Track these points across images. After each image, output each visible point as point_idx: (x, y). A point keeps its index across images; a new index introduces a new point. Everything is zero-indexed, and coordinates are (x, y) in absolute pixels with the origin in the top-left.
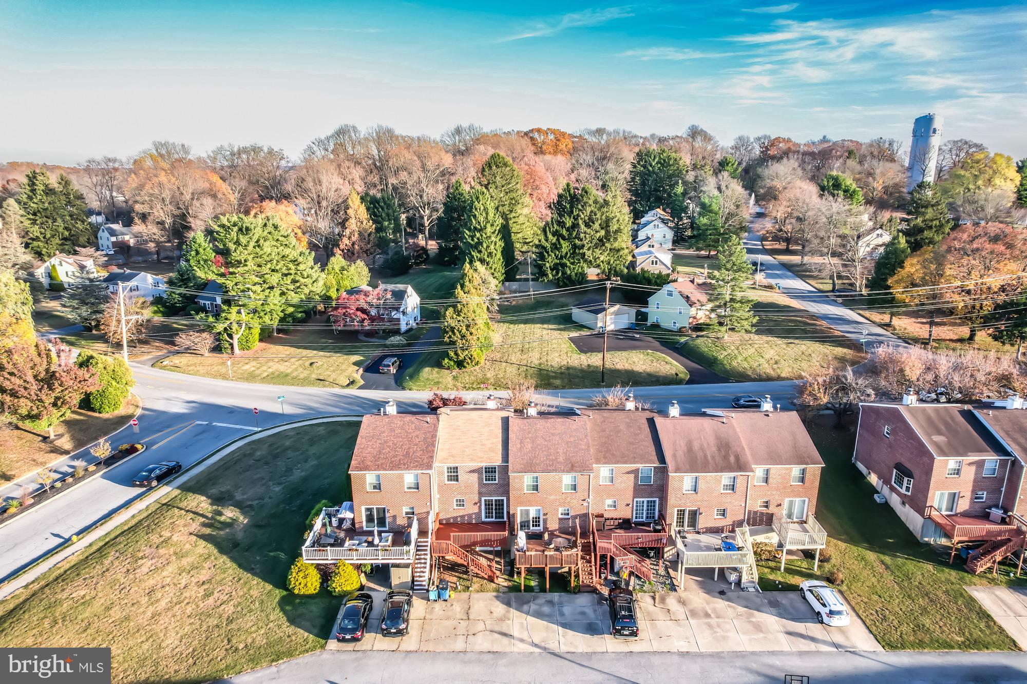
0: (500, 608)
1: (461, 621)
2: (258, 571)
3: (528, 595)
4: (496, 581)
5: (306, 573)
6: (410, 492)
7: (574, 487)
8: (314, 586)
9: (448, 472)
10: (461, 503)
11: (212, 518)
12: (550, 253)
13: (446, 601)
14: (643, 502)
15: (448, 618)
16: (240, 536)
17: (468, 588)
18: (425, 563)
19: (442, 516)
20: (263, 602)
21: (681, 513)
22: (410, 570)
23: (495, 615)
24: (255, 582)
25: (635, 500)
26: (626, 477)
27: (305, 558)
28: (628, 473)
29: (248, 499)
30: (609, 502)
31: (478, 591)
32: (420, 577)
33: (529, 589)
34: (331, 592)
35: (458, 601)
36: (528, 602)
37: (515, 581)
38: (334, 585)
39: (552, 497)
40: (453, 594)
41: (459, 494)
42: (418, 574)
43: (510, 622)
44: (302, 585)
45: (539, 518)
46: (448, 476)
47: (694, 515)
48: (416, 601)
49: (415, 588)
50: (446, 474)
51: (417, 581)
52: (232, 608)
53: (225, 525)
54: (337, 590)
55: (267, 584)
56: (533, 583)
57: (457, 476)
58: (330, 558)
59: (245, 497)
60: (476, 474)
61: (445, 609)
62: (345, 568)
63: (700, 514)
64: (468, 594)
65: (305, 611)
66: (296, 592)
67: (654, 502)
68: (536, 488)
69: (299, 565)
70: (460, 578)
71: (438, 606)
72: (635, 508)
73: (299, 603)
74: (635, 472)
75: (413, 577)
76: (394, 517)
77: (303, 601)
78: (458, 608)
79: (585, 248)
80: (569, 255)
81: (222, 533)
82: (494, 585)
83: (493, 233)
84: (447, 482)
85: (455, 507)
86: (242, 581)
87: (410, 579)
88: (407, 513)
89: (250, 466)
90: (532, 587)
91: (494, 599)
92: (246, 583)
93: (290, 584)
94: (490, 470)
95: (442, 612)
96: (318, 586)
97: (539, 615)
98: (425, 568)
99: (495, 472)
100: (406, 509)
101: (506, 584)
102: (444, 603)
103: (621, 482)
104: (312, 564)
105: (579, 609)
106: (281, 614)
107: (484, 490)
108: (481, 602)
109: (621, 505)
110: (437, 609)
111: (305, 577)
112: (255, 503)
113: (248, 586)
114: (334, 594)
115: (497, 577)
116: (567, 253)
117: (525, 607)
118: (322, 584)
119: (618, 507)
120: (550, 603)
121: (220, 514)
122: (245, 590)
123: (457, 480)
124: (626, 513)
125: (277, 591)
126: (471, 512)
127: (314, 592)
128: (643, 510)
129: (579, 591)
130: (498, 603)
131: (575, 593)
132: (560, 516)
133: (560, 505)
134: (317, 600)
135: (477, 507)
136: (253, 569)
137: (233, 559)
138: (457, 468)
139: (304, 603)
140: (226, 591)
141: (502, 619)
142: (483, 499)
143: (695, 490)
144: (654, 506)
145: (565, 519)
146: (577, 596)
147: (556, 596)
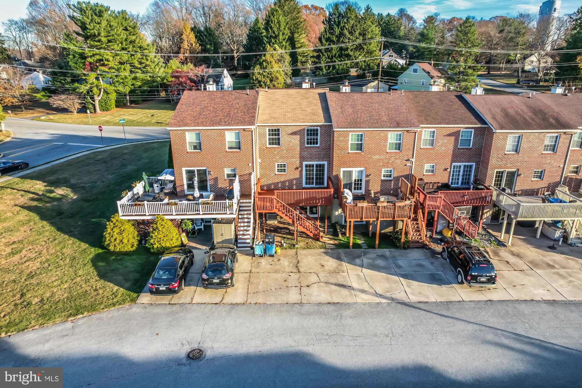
0: (331, 263)
1: (291, 274)
2: (76, 233)
3: (357, 251)
4: (321, 240)
5: (122, 228)
6: (231, 152)
7: (398, 147)
8: (131, 242)
9: (269, 135)
10: (282, 168)
11: (43, 195)
12: (324, 54)
13: (273, 256)
14: (460, 166)
15: (276, 271)
16: (65, 207)
17: (294, 245)
18: (249, 222)
19: (264, 182)
20: (74, 258)
21: (500, 175)
22: (233, 225)
23: (327, 268)
24: (71, 242)
25: (454, 164)
26: (446, 140)
27: (121, 214)
28: (449, 135)
29: (81, 183)
30: (427, 166)
31: (304, 248)
32: (244, 235)
33: (356, 246)
34: (150, 249)
35: (285, 257)
36: (359, 257)
37: (340, 240)
38: (152, 241)
39: (377, 157)
40: (279, 251)
41: (281, 158)
42: (241, 233)
43: (345, 274)
44: (118, 241)
45: (361, 180)
46: (270, 139)
47: (512, 176)
48: (240, 257)
49: (239, 245)
50: (268, 137)
51: (240, 239)
52: (38, 265)
53: (54, 199)
54: (155, 246)
55: (83, 244)
56: (359, 242)
57: (279, 139)
58: (147, 214)
59: (80, 181)
60: (298, 137)
61: (272, 263)
62: (163, 223)
63: (519, 175)
64: (295, 250)
65: (119, 266)
66: (112, 248)
67: (471, 166)
68: (360, 147)
69: (114, 221)
70: (284, 238)
71: (264, 262)
72: (452, 173)
73: (114, 259)
74: (456, 134)
75: (236, 235)
76: (216, 179)
77: (119, 258)
78: (286, 263)
79: (349, 50)
80: (337, 55)
81: (48, 205)
82: (320, 243)
83: (284, 39)
84: (268, 146)
85: (277, 173)
86: (57, 242)
87: (233, 236)
88: (229, 176)
89: (90, 163)
90: (359, 244)
91: (323, 254)
92: (60, 243)
93: (105, 241)
94: (312, 132)
95: (269, 266)
96: (136, 243)
97: (373, 267)
98: (249, 226)
99: (317, 135)
100: (227, 171)
101: (331, 242)
102: (270, 259)
103: (442, 145)
104: (129, 220)
105: (414, 262)
106: (92, 269)
107: (305, 154)
108: (309, 257)
109: (439, 170)
110: (263, 264)
111: (121, 233)
112: (87, 185)
113: (61, 245)
114: (152, 250)
115: (322, 237)
116: (336, 54)
117: (358, 261)
118: (140, 242)
119: (437, 172)
120: (383, 257)
121: (52, 192)
122: (58, 248)
123: (279, 144)
124: (443, 178)
125: (93, 250)
126: (292, 177)
127: (131, 249)
128: (459, 175)
129: (409, 247)
130: (327, 258)
131: (405, 248)
132: (383, 178)
133: (384, 166)
134: (134, 257)
135: (298, 171)
136: (72, 231)
137: (52, 224)
138: (278, 130)
139: (120, 259)
140: (37, 250)
141: (336, 272)
142: (305, 163)
143: (516, 151)
144: (470, 171)
145: (387, 181)
146: (408, 251)
147: (387, 252)
